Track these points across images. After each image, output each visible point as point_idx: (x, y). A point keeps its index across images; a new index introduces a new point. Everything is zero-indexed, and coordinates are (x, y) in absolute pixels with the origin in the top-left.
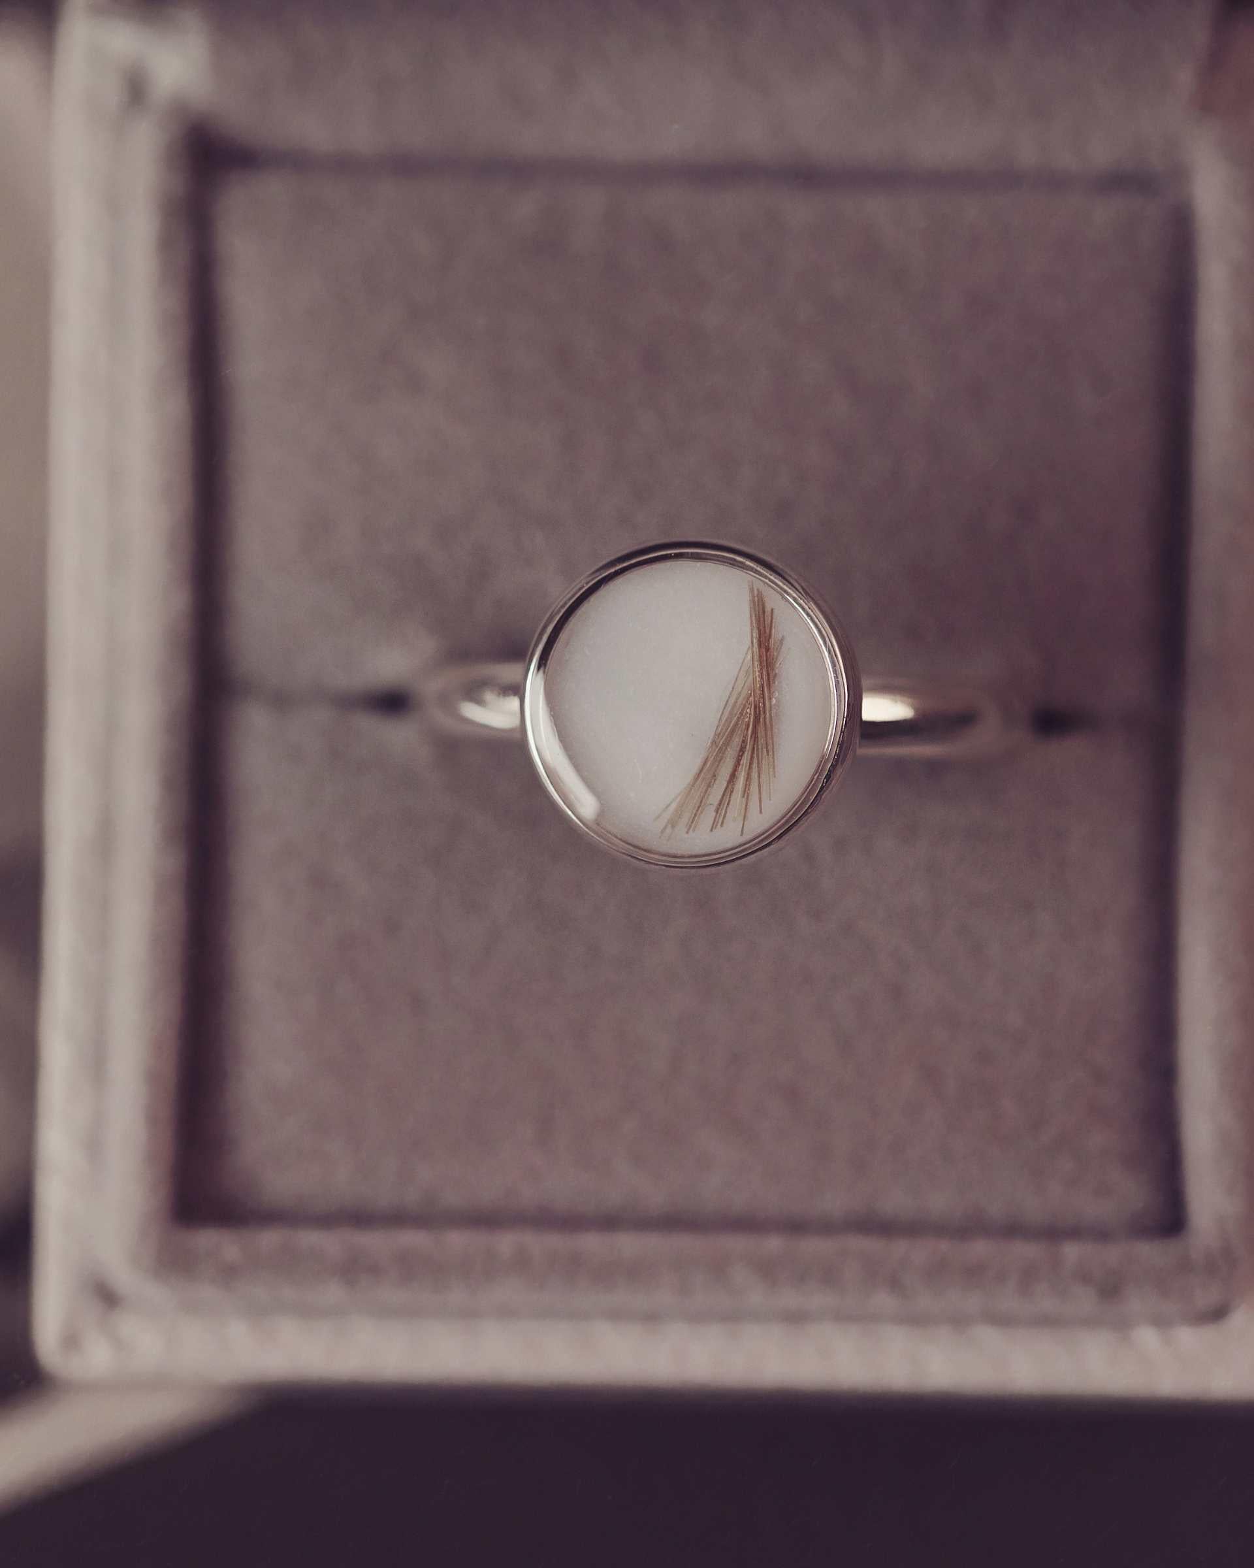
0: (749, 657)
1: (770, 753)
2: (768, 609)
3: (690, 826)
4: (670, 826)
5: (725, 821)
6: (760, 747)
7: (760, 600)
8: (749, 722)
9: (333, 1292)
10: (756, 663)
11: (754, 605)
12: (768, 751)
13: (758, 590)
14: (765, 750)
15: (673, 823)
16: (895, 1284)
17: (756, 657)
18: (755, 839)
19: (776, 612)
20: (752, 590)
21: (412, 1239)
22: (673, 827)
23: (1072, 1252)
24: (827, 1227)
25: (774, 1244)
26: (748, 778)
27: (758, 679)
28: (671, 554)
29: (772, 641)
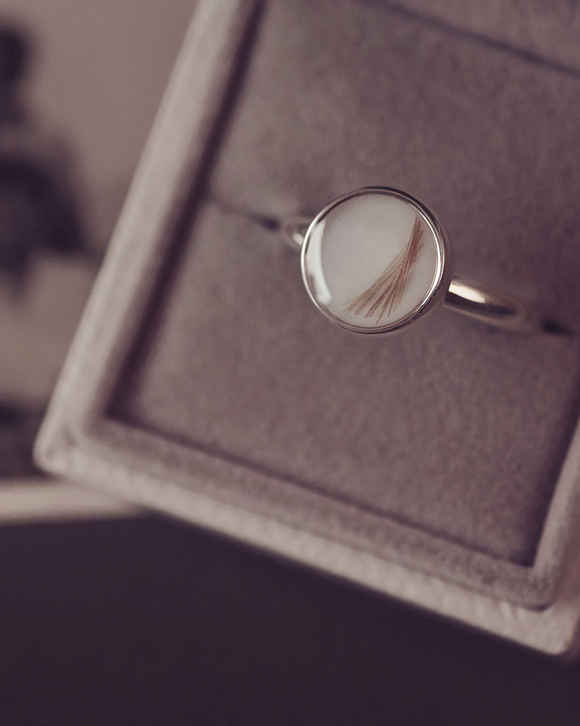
0: (406, 249)
1: (401, 292)
2: (421, 230)
3: (357, 313)
4: (348, 309)
5: (372, 315)
6: (397, 289)
7: (419, 225)
8: (396, 276)
9: (158, 467)
10: (408, 251)
11: (415, 226)
12: (400, 292)
13: (419, 220)
14: (399, 290)
15: (350, 309)
16: (398, 545)
17: (409, 249)
18: (383, 327)
19: (424, 232)
20: (417, 219)
21: (200, 457)
22: (350, 310)
23: (478, 557)
24: (379, 512)
25: (352, 511)
26: (388, 300)
27: (406, 259)
28: (387, 192)
29: (418, 244)
